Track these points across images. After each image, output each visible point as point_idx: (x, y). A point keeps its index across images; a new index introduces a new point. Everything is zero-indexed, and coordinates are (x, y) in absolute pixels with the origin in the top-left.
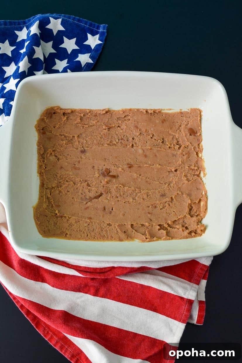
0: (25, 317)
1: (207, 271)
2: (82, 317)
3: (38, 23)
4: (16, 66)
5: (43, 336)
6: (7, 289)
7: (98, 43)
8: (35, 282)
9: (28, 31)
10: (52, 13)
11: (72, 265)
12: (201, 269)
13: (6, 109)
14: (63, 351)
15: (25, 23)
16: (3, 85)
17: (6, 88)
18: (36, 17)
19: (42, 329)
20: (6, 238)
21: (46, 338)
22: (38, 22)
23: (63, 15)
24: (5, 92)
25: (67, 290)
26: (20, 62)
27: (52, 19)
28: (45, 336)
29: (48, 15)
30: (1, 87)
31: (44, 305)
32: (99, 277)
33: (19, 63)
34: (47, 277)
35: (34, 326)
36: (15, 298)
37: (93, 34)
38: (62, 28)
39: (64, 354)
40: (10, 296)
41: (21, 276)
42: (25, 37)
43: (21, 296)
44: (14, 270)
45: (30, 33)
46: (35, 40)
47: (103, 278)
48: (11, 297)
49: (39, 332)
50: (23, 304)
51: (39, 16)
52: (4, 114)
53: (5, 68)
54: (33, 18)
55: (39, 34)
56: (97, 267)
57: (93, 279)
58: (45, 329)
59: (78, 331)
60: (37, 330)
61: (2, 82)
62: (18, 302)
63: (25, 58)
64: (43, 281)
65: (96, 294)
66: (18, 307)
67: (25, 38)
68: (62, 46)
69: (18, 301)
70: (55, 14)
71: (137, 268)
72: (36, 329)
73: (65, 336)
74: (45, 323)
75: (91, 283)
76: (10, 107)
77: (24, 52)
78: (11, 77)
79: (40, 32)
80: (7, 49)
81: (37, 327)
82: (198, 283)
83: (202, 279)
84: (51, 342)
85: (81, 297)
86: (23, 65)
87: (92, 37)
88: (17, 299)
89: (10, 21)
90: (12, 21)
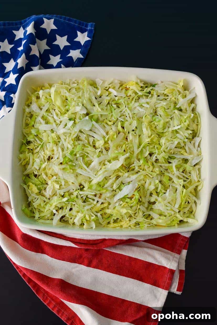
1: (187, 241)
4: (15, 63)
5: (42, 301)
6: (11, 260)
7: (88, 40)
8: (35, 253)
9: (24, 31)
10: (45, 14)
11: (69, 238)
12: (183, 240)
13: (7, 101)
14: (60, 315)
15: (21, 23)
17: (7, 82)
18: (31, 18)
19: (41, 295)
20: (10, 215)
21: (45, 303)
22: (33, 23)
23: (54, 15)
24: (6, 86)
25: (64, 260)
27: (45, 20)
28: (45, 301)
29: (41, 16)
30: (2, 81)
31: (44, 274)
32: (92, 248)
33: (18, 59)
34: (46, 248)
35: (35, 292)
36: (18, 267)
37: (82, 32)
38: (54, 27)
39: (61, 317)
40: (14, 265)
41: (24, 248)
42: (22, 36)
43: (23, 266)
44: (18, 243)
45: (26, 33)
46: (31, 39)
47: (96, 248)
48: (15, 267)
49: (39, 297)
50: (25, 273)
51: (33, 17)
52: (5, 105)
53: (5, 64)
54: (29, 19)
55: (34, 34)
56: (90, 239)
57: (87, 250)
58: (44, 295)
59: (74, 297)
61: (2, 77)
63: (23, 55)
64: (43, 252)
65: (89, 265)
66: (21, 276)
68: (55, 43)
69: (21, 270)
70: (48, 15)
71: (126, 240)
72: (37, 295)
73: (62, 302)
74: (44, 290)
75: (85, 255)
76: (10, 99)
77: (21, 50)
78: (11, 72)
79: (35, 31)
80: (6, 47)
81: (37, 293)
82: (179, 253)
83: (183, 249)
84: (49, 306)
85: (76, 267)
86: (21, 61)
87: (82, 34)
88: (20, 269)
89: (8, 22)
90: (10, 22)
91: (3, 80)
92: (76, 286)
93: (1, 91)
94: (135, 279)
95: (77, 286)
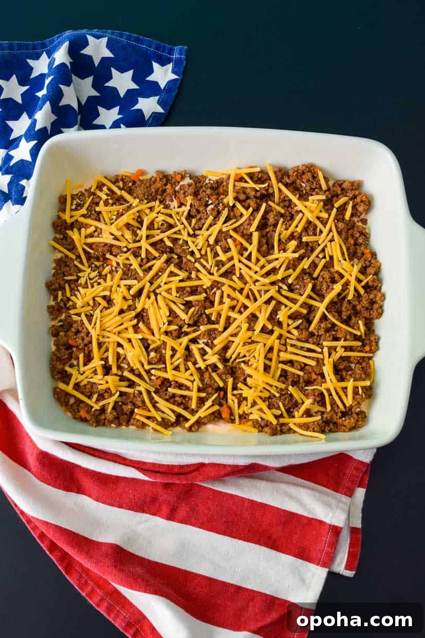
0: (46, 554)
1: (366, 471)
2: (146, 557)
3: (68, 46)
4: (31, 120)
5: (77, 588)
6: (16, 505)
7: (172, 78)
8: (64, 492)
9: (50, 60)
10: (91, 28)
11: (131, 461)
12: (356, 469)
13: (13, 193)
14: (113, 616)
15: (44, 46)
16: (9, 151)
17: (13, 157)
18: (64, 36)
19: (76, 576)
20: (15, 416)
21: (83, 593)
22: (67, 44)
23: (109, 31)
24: (12, 164)
25: (120, 506)
26: (37, 112)
27: (90, 38)
28: (82, 589)
29: (84, 31)
30: (5, 156)
31: (81, 533)
32: (177, 482)
34: (86, 483)
35: (62, 571)
36: (29, 521)
37: (163, 63)
38: (108, 54)
39: (114, 621)
40: (21, 517)
41: (42, 481)
43: (41, 518)
44: (30, 471)
45: (54, 64)
46: (63, 75)
47: (184, 482)
48: (23, 520)
49: (71, 581)
50: (44, 531)
51: (68, 33)
52: (10, 201)
53: (11, 124)
54: (59, 37)
55: (69, 65)
56: (174, 464)
57: (166, 486)
58: (81, 576)
59: (139, 580)
60: (68, 578)
61: (6, 148)
62: (35, 528)
63: (46, 105)
64: (80, 490)
65: (171, 517)
66: (35, 537)
67: (46, 71)
68: (110, 84)
69: (36, 526)
70: (96, 30)
71: (244, 466)
72: (66, 576)
73: (116, 590)
74: (81, 566)
75: (164, 496)
76: (20, 189)
77: (44, 95)
78: (22, 138)
79: (72, 61)
80: (14, 90)
81: (67, 573)
82: (350, 493)
83: (358, 487)
84: (91, 598)
85: (146, 521)
86: (43, 117)
87: (161, 67)
88: (34, 524)
89: (19, 42)
90: (22, 42)
91: (6, 153)
92: (144, 558)
93: (3, 174)
94: (262, 545)
95: (147, 560)
